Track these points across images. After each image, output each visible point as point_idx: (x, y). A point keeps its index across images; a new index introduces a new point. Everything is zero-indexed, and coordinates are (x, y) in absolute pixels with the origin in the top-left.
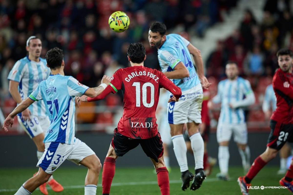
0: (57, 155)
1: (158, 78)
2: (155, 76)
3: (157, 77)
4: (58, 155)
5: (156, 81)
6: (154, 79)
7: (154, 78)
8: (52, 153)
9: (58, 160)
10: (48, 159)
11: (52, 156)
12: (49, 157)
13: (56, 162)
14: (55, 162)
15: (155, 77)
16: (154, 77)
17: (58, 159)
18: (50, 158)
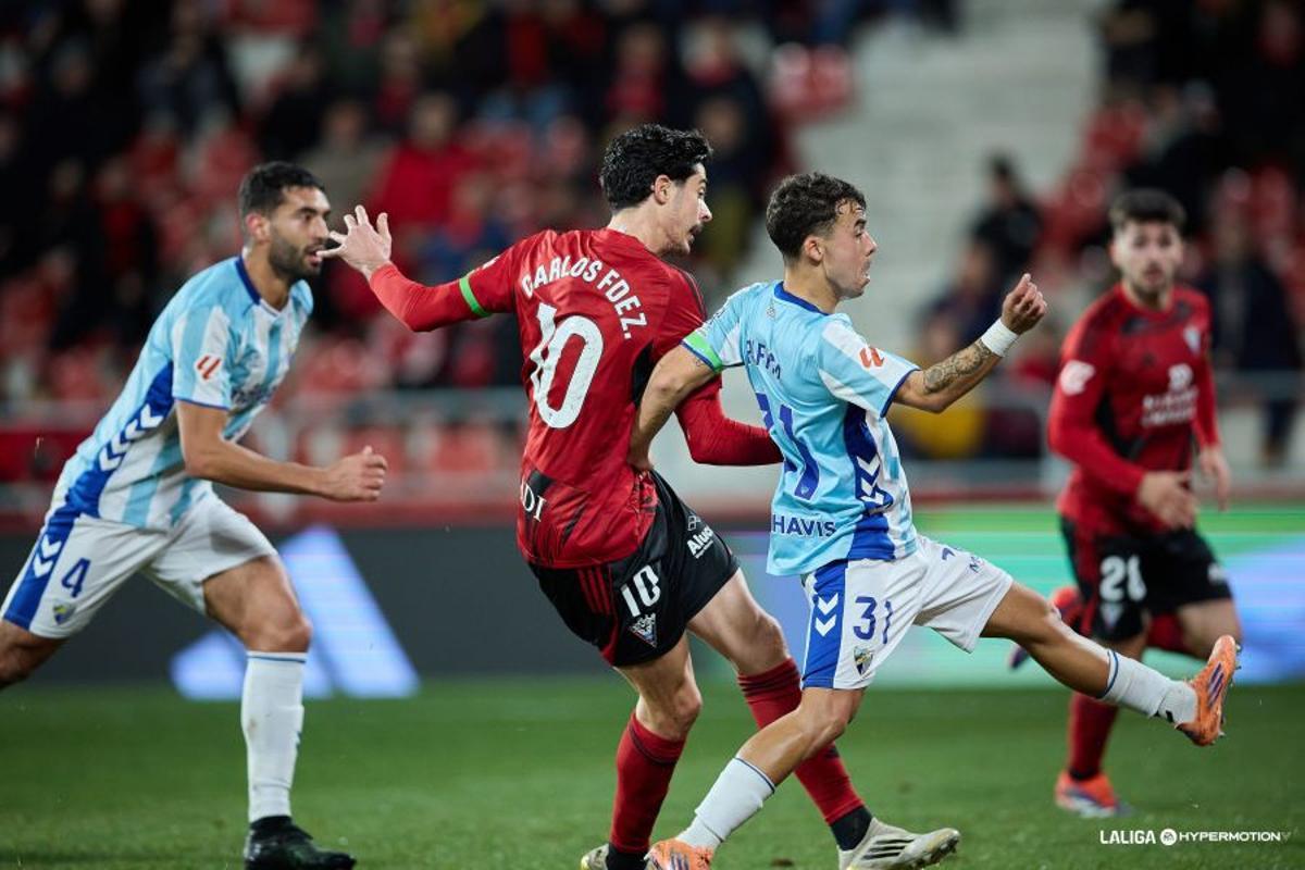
0: (855, 598)
1: (642, 321)
2: (633, 305)
3: (642, 315)
4: (860, 600)
5: (625, 328)
6: (620, 313)
7: (624, 309)
8: (834, 601)
9: (868, 621)
10: (823, 629)
11: (838, 611)
12: (825, 619)
13: (865, 630)
14: (857, 630)
15: (629, 308)
16: (627, 304)
17: (868, 615)
18: (832, 622)
